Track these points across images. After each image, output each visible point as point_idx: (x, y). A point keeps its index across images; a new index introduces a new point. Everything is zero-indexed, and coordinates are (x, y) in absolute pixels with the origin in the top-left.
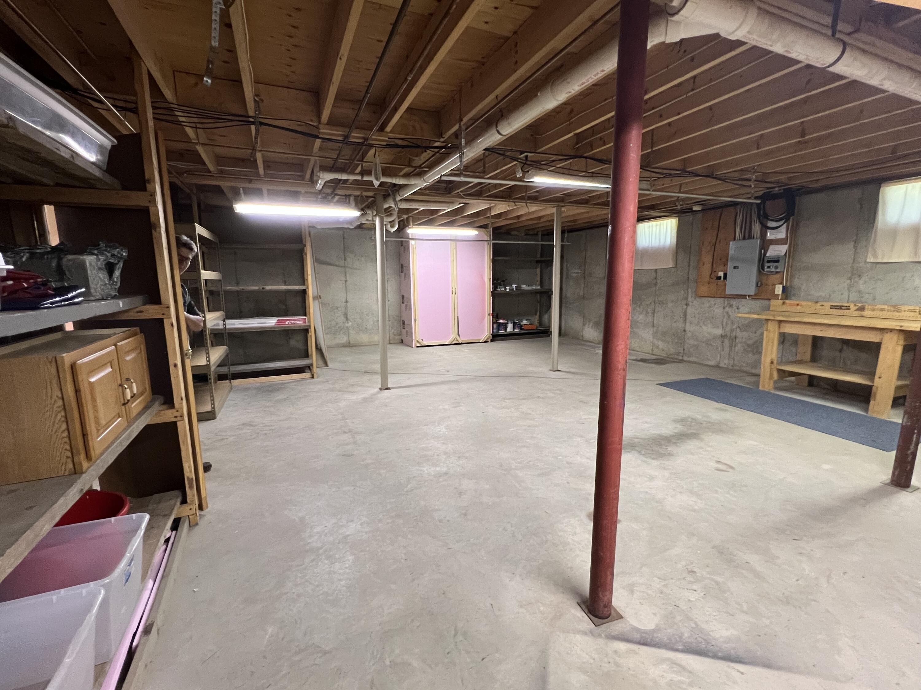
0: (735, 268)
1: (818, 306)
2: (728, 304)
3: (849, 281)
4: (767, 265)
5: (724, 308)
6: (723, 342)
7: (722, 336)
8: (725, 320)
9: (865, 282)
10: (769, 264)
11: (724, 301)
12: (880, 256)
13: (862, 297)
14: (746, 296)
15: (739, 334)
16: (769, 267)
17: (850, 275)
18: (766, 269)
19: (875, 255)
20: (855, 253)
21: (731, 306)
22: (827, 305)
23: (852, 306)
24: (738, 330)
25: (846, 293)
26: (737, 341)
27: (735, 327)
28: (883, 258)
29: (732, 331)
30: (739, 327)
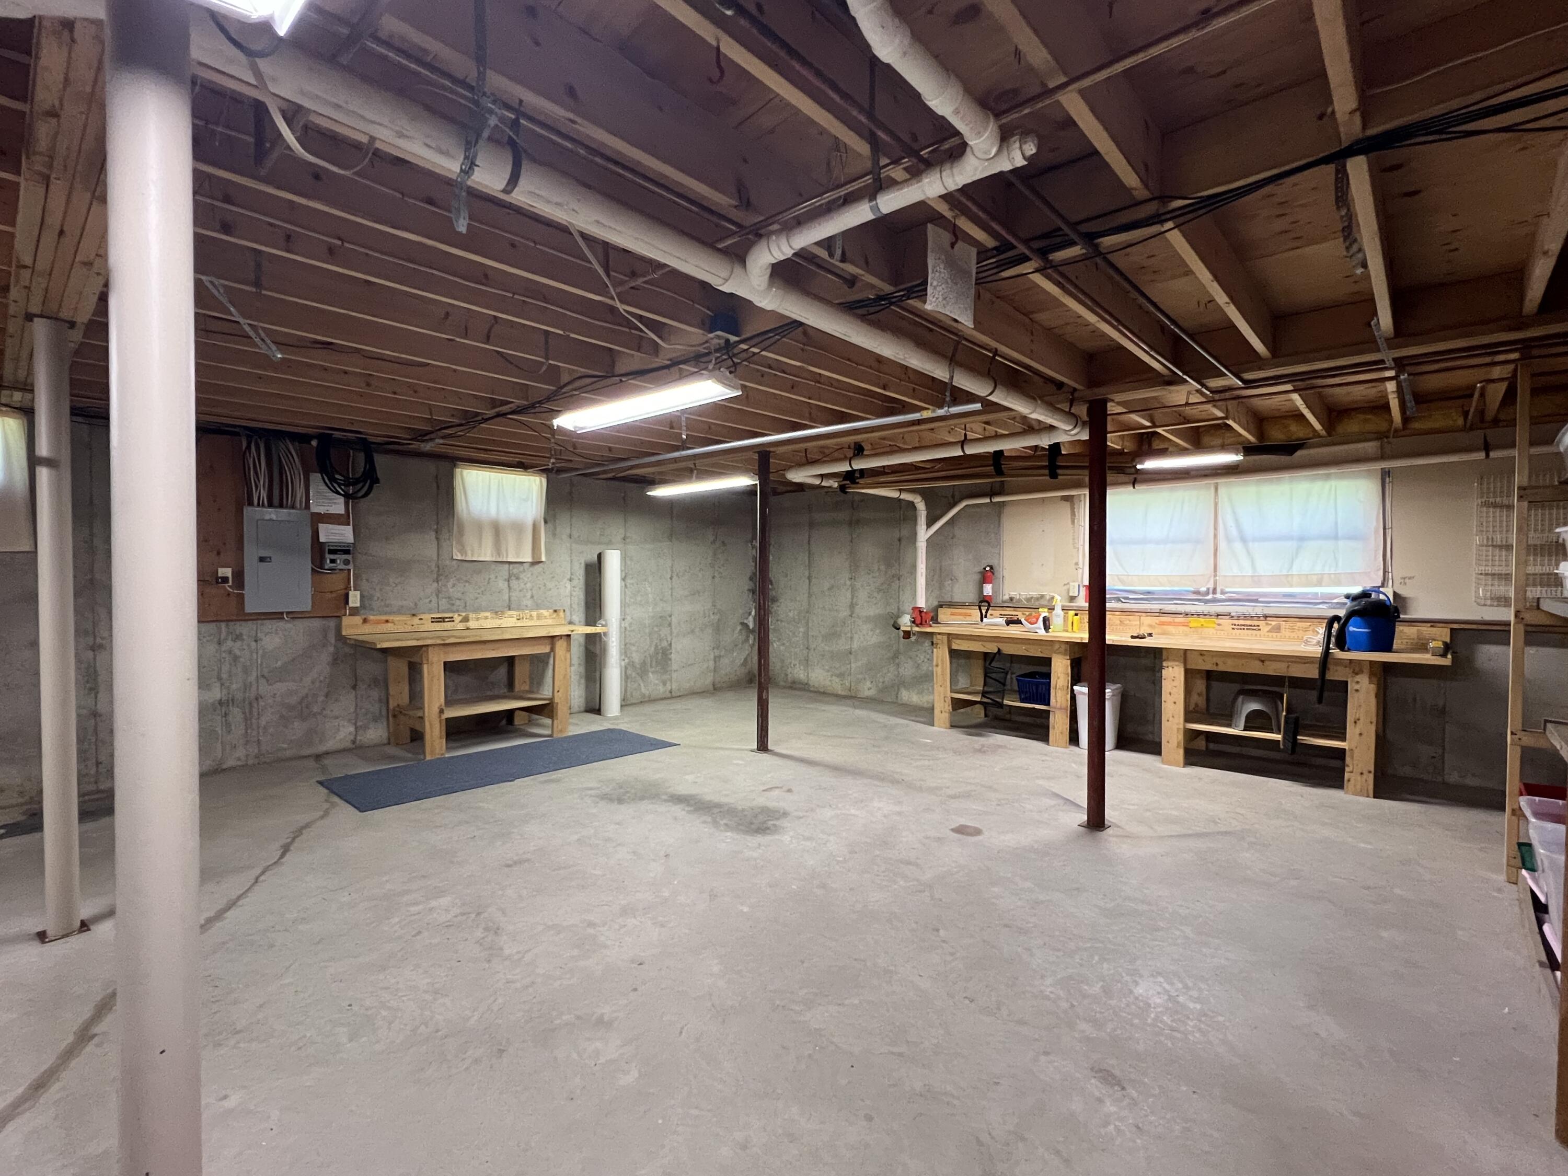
0: (262, 559)
1: (416, 621)
2: (229, 633)
3: (435, 585)
4: (329, 557)
5: (219, 643)
6: (226, 715)
7: (220, 703)
8: (225, 668)
9: (454, 586)
10: (332, 557)
11: (220, 629)
12: (469, 553)
13: (453, 605)
14: (282, 613)
15: (264, 688)
16: (333, 561)
17: (435, 576)
18: (328, 564)
19: (463, 550)
20: (439, 547)
21: (239, 637)
22: (427, 617)
23: (456, 616)
24: (262, 681)
25: (434, 599)
26: (262, 703)
27: (252, 678)
28: (472, 555)
29: (246, 687)
30: (263, 676)
